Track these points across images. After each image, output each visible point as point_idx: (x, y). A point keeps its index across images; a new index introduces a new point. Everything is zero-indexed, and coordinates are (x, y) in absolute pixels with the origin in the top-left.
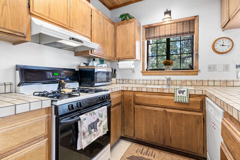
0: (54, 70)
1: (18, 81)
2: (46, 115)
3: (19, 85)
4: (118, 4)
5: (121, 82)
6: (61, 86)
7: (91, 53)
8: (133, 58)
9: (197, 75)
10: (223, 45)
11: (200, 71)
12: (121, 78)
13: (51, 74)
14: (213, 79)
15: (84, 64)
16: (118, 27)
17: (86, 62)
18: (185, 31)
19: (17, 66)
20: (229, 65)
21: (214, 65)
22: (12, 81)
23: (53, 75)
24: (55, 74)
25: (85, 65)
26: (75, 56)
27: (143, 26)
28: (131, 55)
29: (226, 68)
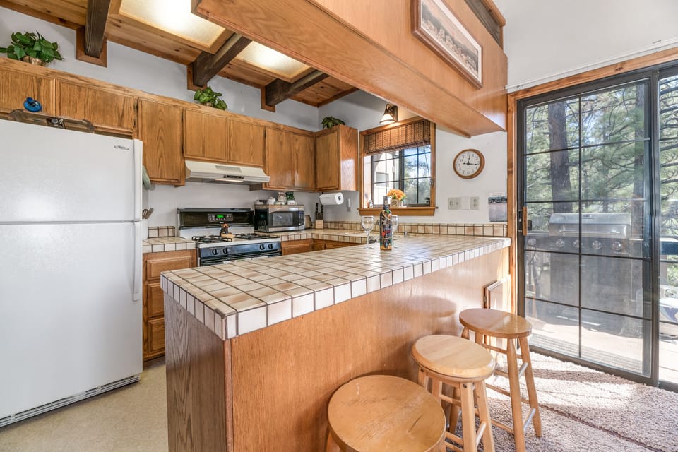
0: (216, 212)
1: (179, 225)
2: (190, 256)
3: (180, 229)
4: (326, 98)
5: (333, 226)
6: (224, 231)
7: (266, 187)
8: (337, 189)
9: (433, 215)
10: (468, 164)
11: (437, 208)
12: (333, 220)
13: (213, 217)
14: (454, 223)
15: (260, 201)
16: (318, 139)
17: (264, 198)
18: (417, 139)
19: (178, 209)
20: (478, 198)
21: (456, 198)
22: (174, 225)
23: (216, 217)
24: (219, 216)
25: (262, 203)
26: (250, 190)
27: (360, 132)
28: (333, 184)
29: (475, 204)
